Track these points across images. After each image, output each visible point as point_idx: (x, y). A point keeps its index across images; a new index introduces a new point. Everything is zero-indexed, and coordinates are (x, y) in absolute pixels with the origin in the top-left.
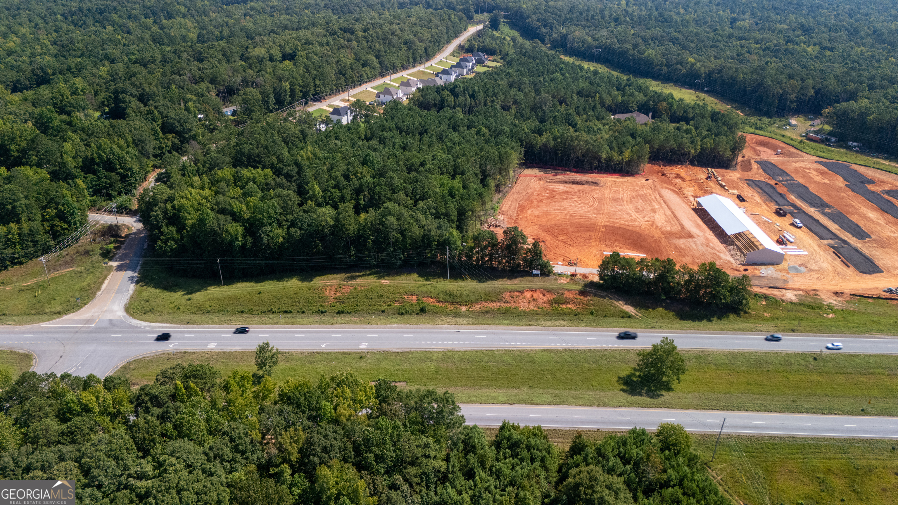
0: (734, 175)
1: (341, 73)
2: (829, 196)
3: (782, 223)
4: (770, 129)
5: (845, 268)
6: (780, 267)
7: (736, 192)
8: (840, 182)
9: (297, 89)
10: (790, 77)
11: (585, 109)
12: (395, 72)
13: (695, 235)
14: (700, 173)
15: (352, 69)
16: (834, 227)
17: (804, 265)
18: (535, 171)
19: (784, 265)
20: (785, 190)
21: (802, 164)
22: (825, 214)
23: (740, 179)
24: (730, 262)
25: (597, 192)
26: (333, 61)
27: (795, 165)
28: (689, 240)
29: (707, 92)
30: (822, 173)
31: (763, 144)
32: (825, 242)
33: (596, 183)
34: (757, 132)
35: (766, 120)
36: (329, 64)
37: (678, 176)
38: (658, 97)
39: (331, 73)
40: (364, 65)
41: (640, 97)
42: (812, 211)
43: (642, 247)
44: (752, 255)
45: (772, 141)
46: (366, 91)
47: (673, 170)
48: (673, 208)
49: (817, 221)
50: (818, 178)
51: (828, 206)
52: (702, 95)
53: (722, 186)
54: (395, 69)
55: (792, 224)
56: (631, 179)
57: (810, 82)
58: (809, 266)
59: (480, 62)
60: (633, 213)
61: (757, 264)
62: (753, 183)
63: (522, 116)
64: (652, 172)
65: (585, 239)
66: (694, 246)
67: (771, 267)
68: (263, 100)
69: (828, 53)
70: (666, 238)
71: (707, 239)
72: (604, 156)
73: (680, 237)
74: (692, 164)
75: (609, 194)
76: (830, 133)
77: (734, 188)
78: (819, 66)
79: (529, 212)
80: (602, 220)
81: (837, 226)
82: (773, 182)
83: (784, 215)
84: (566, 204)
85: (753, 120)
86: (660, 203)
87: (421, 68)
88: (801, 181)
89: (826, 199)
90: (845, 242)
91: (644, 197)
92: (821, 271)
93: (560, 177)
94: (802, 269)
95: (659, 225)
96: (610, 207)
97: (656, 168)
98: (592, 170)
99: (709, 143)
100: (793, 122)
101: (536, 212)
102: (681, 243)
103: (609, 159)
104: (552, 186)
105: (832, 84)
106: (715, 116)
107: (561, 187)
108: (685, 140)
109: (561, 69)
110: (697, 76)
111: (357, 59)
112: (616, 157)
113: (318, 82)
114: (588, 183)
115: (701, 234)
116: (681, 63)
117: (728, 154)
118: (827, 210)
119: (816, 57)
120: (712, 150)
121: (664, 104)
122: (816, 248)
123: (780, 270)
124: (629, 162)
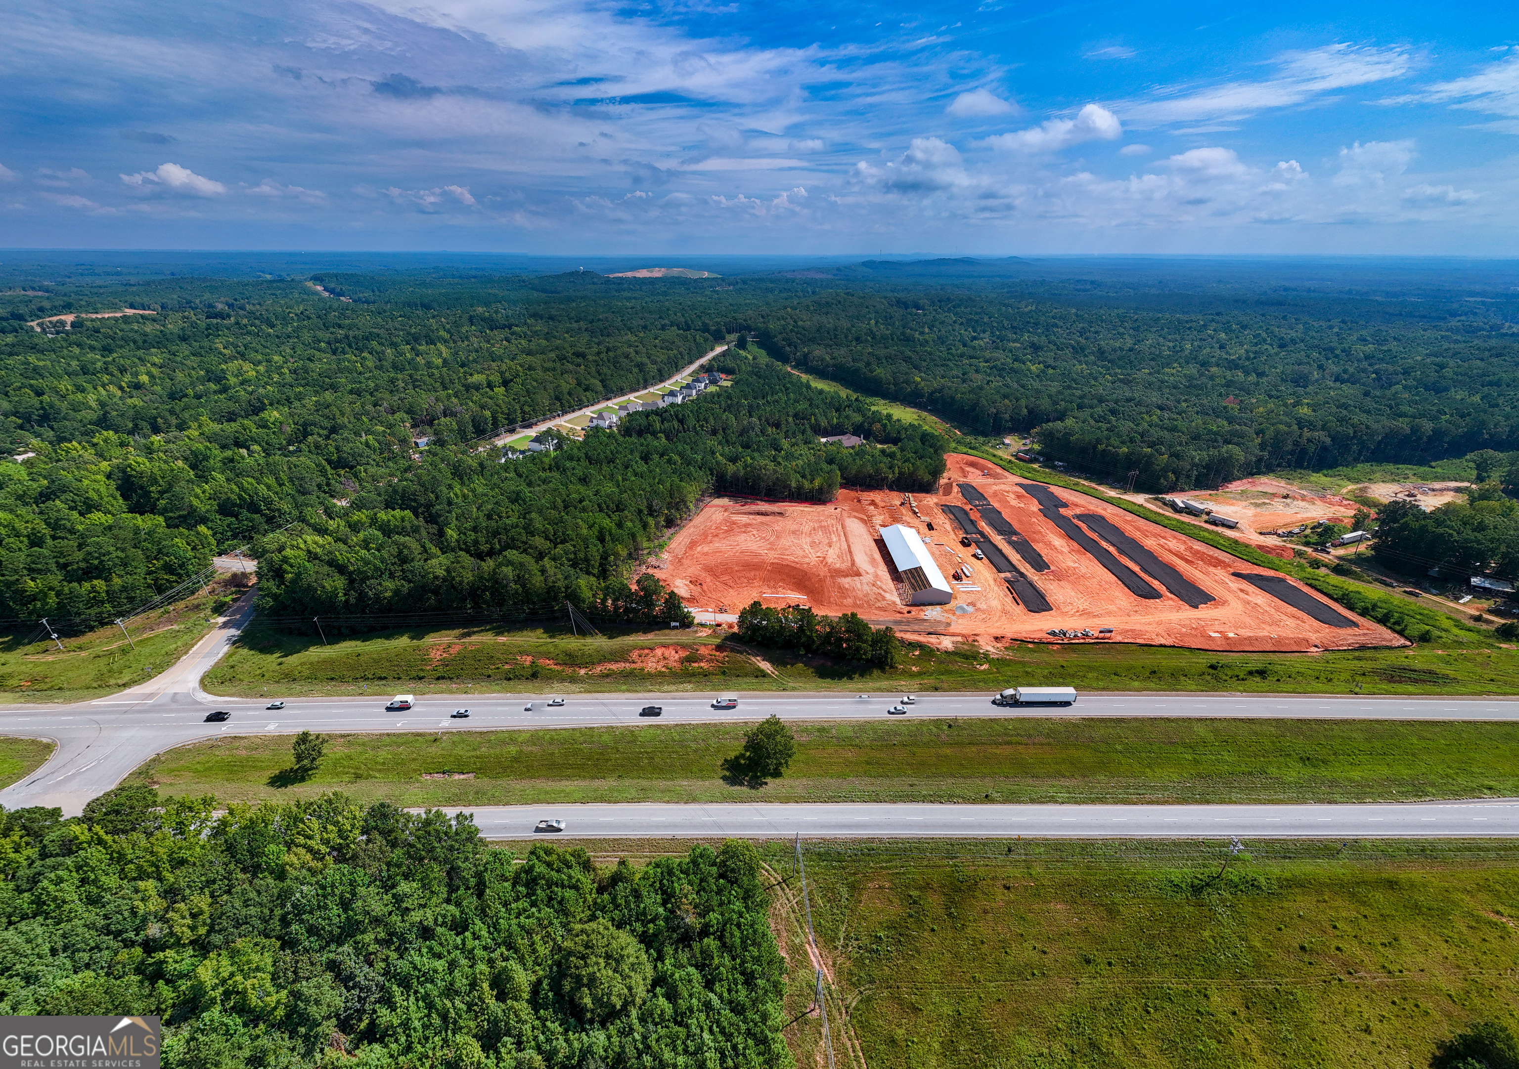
0: (931, 500)
1: (557, 398)
2: (1020, 521)
3: (965, 553)
4: (984, 448)
5: (1014, 606)
6: (948, 607)
7: (927, 519)
8: (1035, 506)
9: (501, 417)
10: (1005, 396)
11: (794, 433)
12: (623, 394)
13: (863, 573)
14: (896, 498)
15: (570, 394)
16: (1015, 557)
17: (973, 604)
18: (725, 501)
19: (953, 604)
20: (978, 515)
21: (1003, 487)
22: (1010, 543)
23: (937, 504)
24: (894, 603)
25: (779, 524)
26: (550, 387)
27: (995, 488)
28: (856, 578)
29: (929, 411)
30: (1019, 497)
31: (973, 465)
32: (1003, 575)
33: (781, 514)
34: (970, 451)
35: (981, 439)
36: (545, 389)
37: (873, 503)
38: (876, 417)
39: (544, 399)
40: (585, 390)
41: (858, 418)
42: (998, 540)
43: (805, 587)
44: (922, 594)
45: (981, 461)
46: (584, 415)
47: (867, 496)
48: (851, 540)
49: (1000, 551)
50: (1014, 502)
51: (1016, 533)
52: (924, 414)
53: (915, 513)
54: (622, 392)
55: (975, 556)
56: (820, 508)
57: (1023, 402)
58: (979, 605)
59: (714, 382)
60: (807, 548)
61: (924, 605)
62: (947, 509)
63: (727, 441)
64: (846, 499)
65: (749, 579)
66: (859, 586)
67: (938, 608)
68: (460, 430)
69: (1051, 371)
70: (832, 576)
71: (876, 576)
72: (793, 485)
73: (847, 576)
74: (891, 489)
75: (790, 525)
76: (1039, 453)
77: (927, 514)
78: (1036, 384)
79: (699, 549)
80: (772, 557)
81: (1019, 557)
82: (967, 508)
83: (969, 545)
84: (743, 537)
85: (969, 439)
86: (839, 535)
87: (651, 390)
88: (996, 505)
89: (1016, 526)
90: (1022, 575)
91: (825, 529)
92: (988, 611)
93: (747, 508)
94: (970, 609)
95: (830, 560)
96: (786, 541)
97: (853, 494)
98: (783, 500)
99: (907, 467)
100: (1007, 441)
101: (706, 549)
102: (846, 582)
103: (800, 488)
104: (735, 518)
105: (1045, 404)
106: (925, 438)
107: (744, 519)
108: (882, 465)
109: (787, 389)
110: (922, 396)
111: (579, 384)
112: (807, 485)
113: (526, 408)
114: (773, 513)
115: (871, 570)
116: (907, 382)
117: (927, 477)
118: (1014, 538)
119: (1038, 376)
120: (911, 474)
121: (878, 425)
122: (992, 582)
123: (946, 611)
124: (820, 490)
